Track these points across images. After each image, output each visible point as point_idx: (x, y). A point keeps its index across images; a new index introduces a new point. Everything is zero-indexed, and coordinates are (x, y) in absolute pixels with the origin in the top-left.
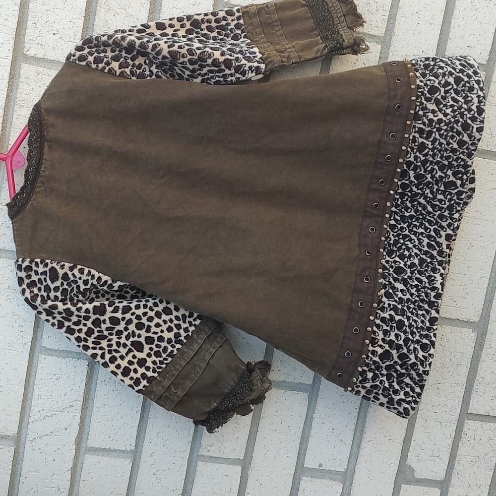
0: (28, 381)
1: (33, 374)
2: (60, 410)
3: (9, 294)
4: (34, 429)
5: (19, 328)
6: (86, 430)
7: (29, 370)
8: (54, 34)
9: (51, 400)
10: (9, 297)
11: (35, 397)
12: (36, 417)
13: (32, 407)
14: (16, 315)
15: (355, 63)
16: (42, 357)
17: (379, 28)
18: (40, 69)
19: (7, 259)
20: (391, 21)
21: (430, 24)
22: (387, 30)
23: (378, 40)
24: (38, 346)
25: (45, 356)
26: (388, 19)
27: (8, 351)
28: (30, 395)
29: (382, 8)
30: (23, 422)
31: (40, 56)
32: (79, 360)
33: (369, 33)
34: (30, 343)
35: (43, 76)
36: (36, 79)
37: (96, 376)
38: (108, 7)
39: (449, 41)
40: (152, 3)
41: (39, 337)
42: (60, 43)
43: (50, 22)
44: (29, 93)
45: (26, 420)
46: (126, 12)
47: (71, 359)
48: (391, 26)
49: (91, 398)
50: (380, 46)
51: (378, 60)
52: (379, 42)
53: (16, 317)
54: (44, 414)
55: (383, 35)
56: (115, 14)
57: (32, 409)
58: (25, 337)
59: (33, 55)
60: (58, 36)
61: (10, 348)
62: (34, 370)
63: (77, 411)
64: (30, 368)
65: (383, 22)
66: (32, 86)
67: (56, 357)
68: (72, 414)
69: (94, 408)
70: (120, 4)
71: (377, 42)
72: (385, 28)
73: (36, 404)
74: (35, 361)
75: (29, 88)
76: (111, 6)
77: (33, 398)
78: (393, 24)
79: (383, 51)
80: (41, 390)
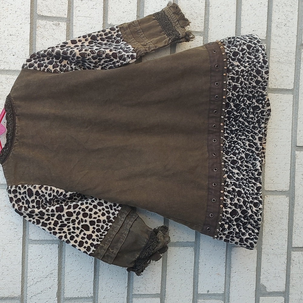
0: (24, 261)
1: (26, 257)
2: (45, 277)
3: (6, 210)
4: (31, 290)
5: (14, 230)
6: (63, 288)
7: (23, 255)
8: (13, 55)
9: (39, 271)
10: (6, 212)
11: (29, 271)
12: (31, 283)
13: (28, 277)
14: (12, 222)
16: (30, 246)
17: (200, 27)
18: (8, 76)
19: (2, 189)
20: (206, 22)
21: (229, 21)
22: (205, 28)
23: (201, 34)
24: (27, 240)
25: (32, 245)
26: (205, 21)
27: (10, 244)
28: (26, 270)
29: (200, 16)
30: (24, 287)
31: (7, 69)
32: (53, 245)
33: (195, 31)
34: (22, 238)
35: (10, 80)
36: (6, 82)
37: (64, 253)
38: (42, 36)
39: (242, 29)
40: (68, 30)
41: (27, 234)
42: (17, 60)
43: (10, 49)
44: (3, 90)
45: (25, 286)
46: (53, 37)
47: (48, 245)
48: (207, 25)
49: (62, 267)
50: (202, 37)
52: (202, 35)
53: (11, 223)
54: (35, 280)
55: (203, 31)
56: (47, 39)
57: (28, 279)
58: (18, 234)
59: (3, 69)
60: (16, 56)
61: (10, 243)
62: (26, 254)
63: (55, 276)
64: (24, 253)
65: (202, 23)
66: (4, 86)
67: (39, 245)
68: (52, 278)
69: (66, 273)
70: (49, 33)
71: (200, 35)
72: (203, 27)
73: (30, 275)
74: (26, 249)
75: (3, 88)
76: (44, 35)
77: (28, 272)
78: (208, 24)
79: (205, 40)
80: (32, 266)
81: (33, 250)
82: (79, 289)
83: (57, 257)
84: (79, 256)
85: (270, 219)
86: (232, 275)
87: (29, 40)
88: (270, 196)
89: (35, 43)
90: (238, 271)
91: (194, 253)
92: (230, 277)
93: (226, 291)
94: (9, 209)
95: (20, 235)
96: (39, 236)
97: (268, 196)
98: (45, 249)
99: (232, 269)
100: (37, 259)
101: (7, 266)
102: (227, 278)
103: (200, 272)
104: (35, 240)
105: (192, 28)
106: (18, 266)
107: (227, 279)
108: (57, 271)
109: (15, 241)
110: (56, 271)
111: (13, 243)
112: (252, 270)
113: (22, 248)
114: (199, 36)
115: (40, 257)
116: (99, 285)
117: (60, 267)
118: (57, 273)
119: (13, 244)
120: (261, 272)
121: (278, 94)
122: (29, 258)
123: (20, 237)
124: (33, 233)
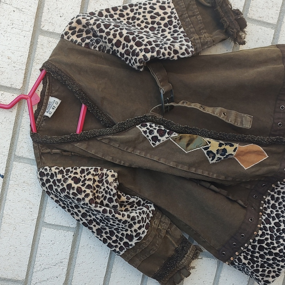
0: (34, 244)
1: (37, 240)
2: (54, 265)
3: (24, 187)
4: (36, 277)
5: (30, 209)
6: (70, 279)
7: (34, 237)
8: (61, 16)
9: (48, 257)
10: (24, 189)
11: (38, 255)
12: (38, 268)
13: (36, 262)
14: (28, 201)
15: (257, 41)
16: (44, 229)
17: (274, 19)
18: (51, 39)
19: (24, 164)
22: (279, 20)
23: (273, 26)
24: (41, 222)
25: (45, 229)
26: (280, 13)
27: (22, 224)
28: (34, 254)
29: (276, 5)
30: (30, 272)
31: (51, 31)
32: (68, 232)
33: (267, 22)
34: (36, 220)
35: (53, 44)
36: (48, 46)
41: (42, 215)
42: (64, 23)
43: (59, 9)
44: (43, 55)
45: (31, 270)
46: (108, 3)
47: (63, 231)
48: (281, 17)
49: (74, 257)
50: (274, 30)
51: (272, 39)
52: (274, 28)
53: (28, 202)
54: (43, 266)
55: (276, 23)
56: (101, 5)
57: (35, 263)
58: (33, 215)
59: (46, 30)
60: (63, 18)
61: (23, 222)
62: (38, 237)
63: (64, 266)
64: (35, 236)
65: (276, 15)
66: (45, 50)
67: (53, 230)
68: (62, 267)
69: (76, 264)
71: (272, 28)
72: (277, 19)
73: (39, 260)
74: (39, 231)
75: (43, 51)
77: (37, 256)
79: (276, 34)
80: (42, 251)
81: (46, 233)
82: (88, 283)
83: (70, 247)
84: (93, 249)
87: (81, 2)
89: (87, 6)
91: (217, 265)
94: (27, 186)
95: (35, 216)
96: (55, 220)
98: (59, 235)
100: (49, 245)
101: (15, 246)
104: (50, 224)
105: (264, 18)
106: (28, 248)
108: (67, 261)
109: (29, 222)
110: (67, 260)
111: (26, 223)
113: (34, 230)
114: (270, 29)
115: (52, 243)
116: (110, 282)
117: (72, 256)
118: (68, 263)
119: (26, 225)
122: (41, 242)
123: (34, 218)
124: (49, 216)
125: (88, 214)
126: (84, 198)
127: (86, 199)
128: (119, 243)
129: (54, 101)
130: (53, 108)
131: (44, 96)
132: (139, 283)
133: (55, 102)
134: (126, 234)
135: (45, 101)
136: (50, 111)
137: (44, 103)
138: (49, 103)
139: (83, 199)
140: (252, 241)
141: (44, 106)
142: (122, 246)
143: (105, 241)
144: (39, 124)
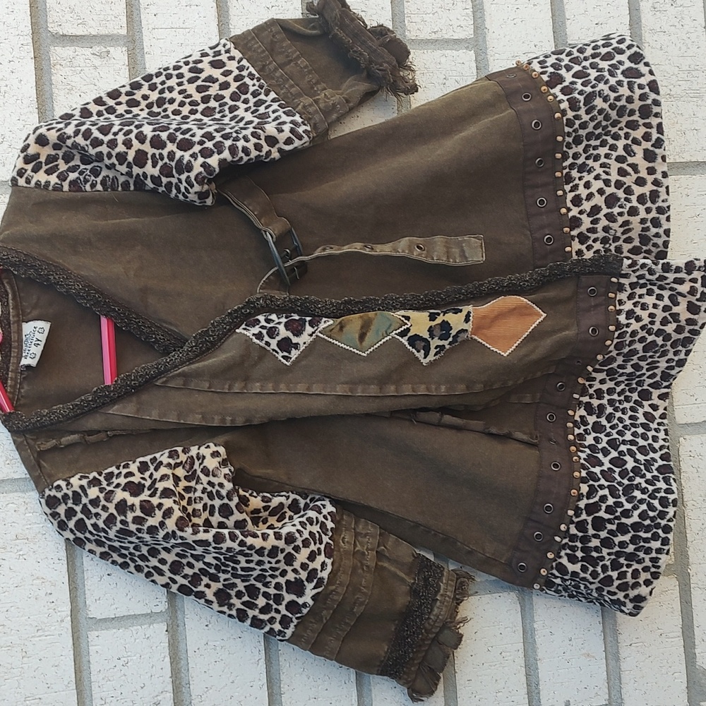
81: (101, 644)
83: (168, 659)
84: (223, 650)
85: (701, 496)
86: (624, 653)
87: (36, 100)
88: (693, 437)
89: (51, 106)
90: (637, 641)
91: (519, 606)
92: (618, 660)
93: (613, 696)
94: (27, 545)
95: (65, 609)
96: (114, 607)
97: (686, 437)
98: (133, 640)
99: (620, 637)
100: (116, 669)
101: (37, 697)
102: (612, 663)
103: (540, 655)
104: (105, 620)
105: (444, 32)
106: (67, 692)
107: (610, 667)
108: (170, 695)
109: (53, 628)
110: (168, 694)
111: (47, 633)
112: (671, 635)
113: (72, 643)
114: (464, 51)
115: (121, 662)
117: (178, 682)
118: (172, 701)
119: (48, 637)
120: (696, 637)
121: (679, 176)
122: (94, 668)
123: (64, 614)
124: (98, 602)
125: (184, 561)
126: (162, 521)
127: (167, 522)
128: (275, 609)
129: (35, 328)
130: (37, 342)
131: (10, 327)
132: (353, 700)
133: (37, 329)
134: (286, 583)
135: (14, 337)
136: (31, 352)
137: (14, 342)
138: (24, 338)
139: (162, 524)
140: (573, 512)
141: (15, 348)
142: (285, 615)
143: (242, 616)
144: (15, 391)
